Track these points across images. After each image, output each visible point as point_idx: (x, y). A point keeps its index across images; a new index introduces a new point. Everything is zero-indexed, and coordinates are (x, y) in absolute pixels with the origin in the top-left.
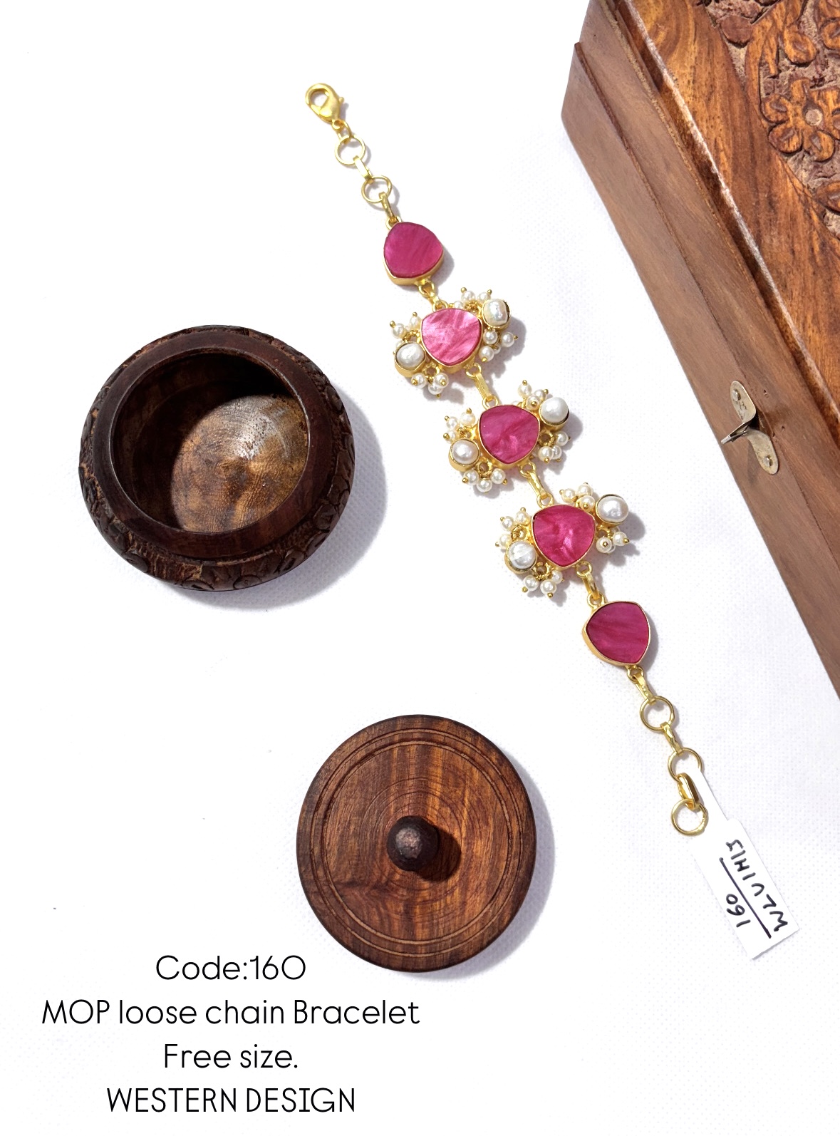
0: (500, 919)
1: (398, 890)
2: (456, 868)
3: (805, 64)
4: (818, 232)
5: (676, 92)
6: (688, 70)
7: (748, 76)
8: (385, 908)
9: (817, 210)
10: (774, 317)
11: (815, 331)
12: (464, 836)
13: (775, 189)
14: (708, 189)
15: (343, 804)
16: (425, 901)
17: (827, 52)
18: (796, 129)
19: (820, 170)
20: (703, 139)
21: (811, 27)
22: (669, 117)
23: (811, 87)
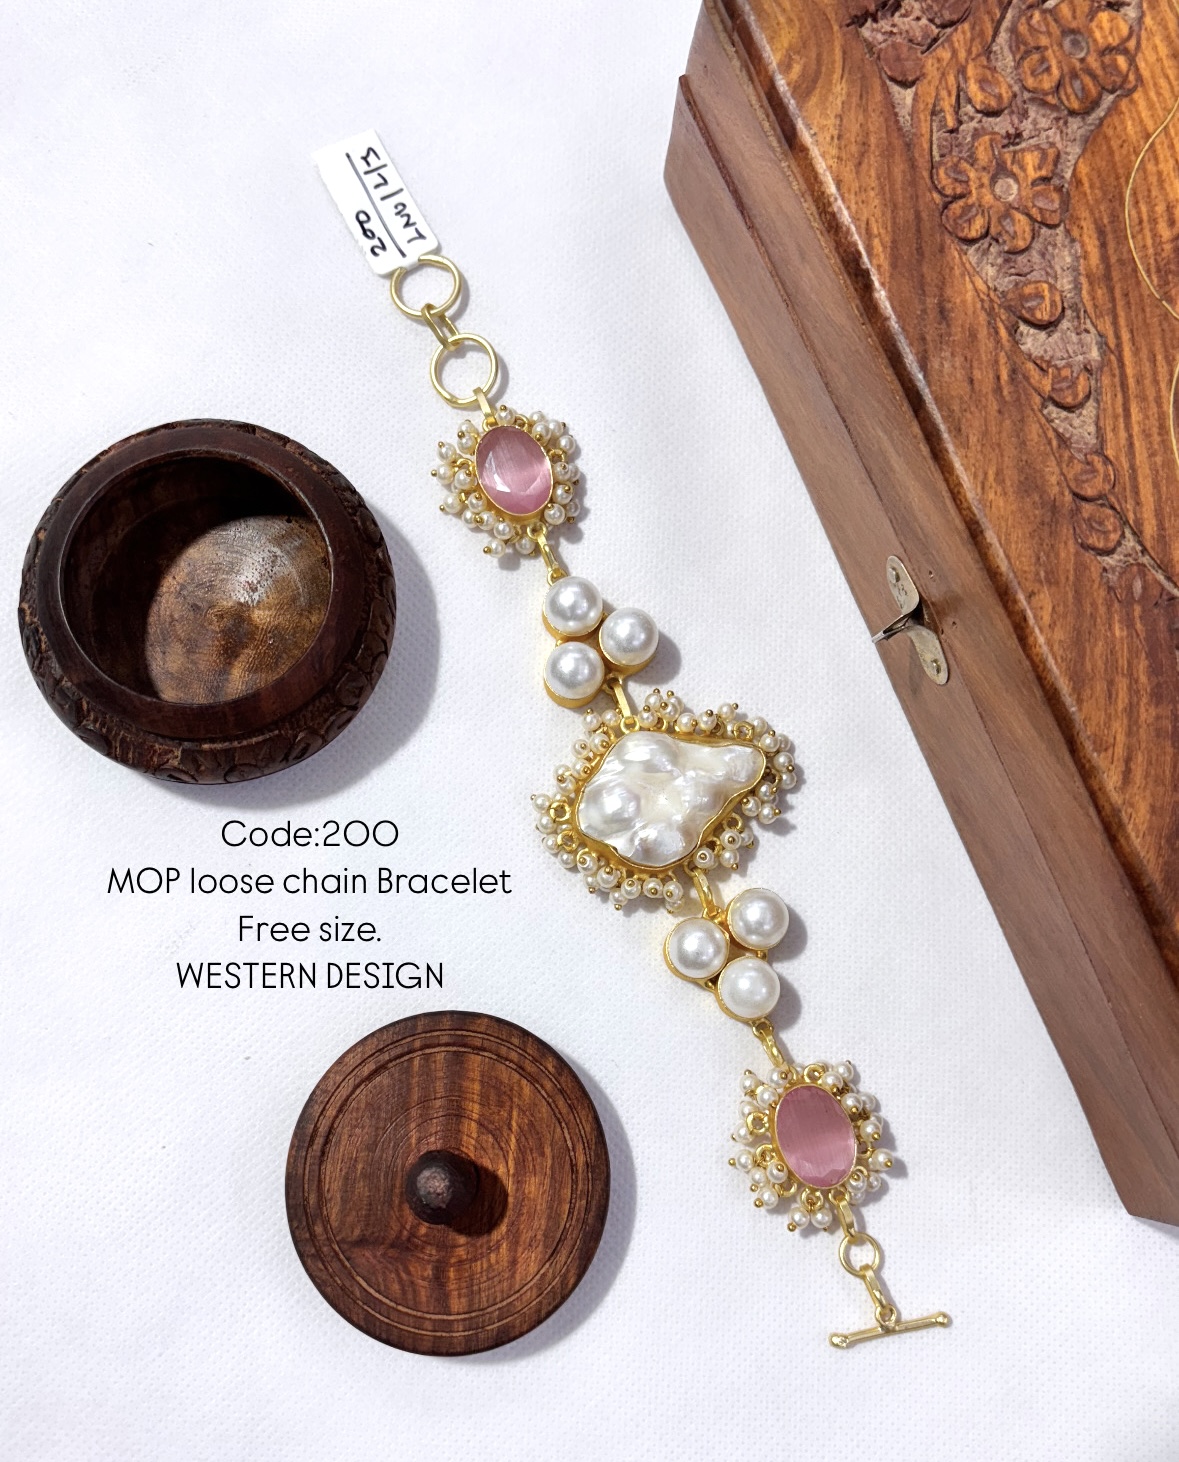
0: (562, 1283)
1: (423, 1248)
2: (502, 1215)
3: (995, 113)
4: (1006, 354)
5: (815, 152)
6: (831, 121)
7: (914, 130)
8: (409, 1273)
9: (1006, 322)
10: (943, 473)
11: (998, 494)
12: (511, 1172)
13: (949, 292)
14: (856, 290)
15: (346, 1136)
16: (461, 1262)
17: (1027, 95)
18: (980, 206)
19: (1012, 264)
20: (850, 220)
21: (1006, 60)
22: (804, 187)
23: (1004, 147)
